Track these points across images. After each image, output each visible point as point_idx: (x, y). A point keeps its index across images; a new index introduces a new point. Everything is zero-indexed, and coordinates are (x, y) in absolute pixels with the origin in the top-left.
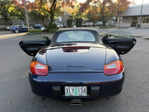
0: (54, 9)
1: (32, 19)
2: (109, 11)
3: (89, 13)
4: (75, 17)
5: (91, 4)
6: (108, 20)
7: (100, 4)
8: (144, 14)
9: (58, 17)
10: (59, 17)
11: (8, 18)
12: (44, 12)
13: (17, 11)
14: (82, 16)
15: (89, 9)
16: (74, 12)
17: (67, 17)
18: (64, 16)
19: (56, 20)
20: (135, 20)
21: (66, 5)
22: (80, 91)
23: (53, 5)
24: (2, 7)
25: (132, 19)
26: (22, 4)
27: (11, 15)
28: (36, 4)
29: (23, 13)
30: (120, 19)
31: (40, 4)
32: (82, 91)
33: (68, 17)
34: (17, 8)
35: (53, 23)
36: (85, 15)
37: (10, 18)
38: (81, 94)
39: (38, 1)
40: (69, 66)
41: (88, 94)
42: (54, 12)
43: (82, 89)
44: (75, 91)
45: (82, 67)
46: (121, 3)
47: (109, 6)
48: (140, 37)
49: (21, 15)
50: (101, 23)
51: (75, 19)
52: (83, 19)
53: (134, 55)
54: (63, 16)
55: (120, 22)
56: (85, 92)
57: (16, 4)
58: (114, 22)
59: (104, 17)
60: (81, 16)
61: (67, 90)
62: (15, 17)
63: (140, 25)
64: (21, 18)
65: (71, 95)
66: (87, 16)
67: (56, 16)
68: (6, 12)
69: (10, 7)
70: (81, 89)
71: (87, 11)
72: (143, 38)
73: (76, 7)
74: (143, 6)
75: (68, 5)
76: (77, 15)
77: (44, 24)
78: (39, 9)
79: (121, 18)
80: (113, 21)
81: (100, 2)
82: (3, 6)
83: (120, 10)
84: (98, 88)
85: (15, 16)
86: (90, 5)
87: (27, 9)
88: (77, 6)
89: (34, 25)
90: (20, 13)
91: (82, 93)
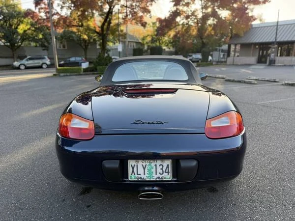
0: (108, 28)
1: (64, 47)
2: (213, 33)
3: (175, 36)
4: (149, 44)
5: (178, 19)
6: (212, 52)
7: (198, 21)
8: (282, 40)
9: (114, 44)
10: (117, 44)
11: (16, 45)
12: (87, 33)
13: (34, 31)
14: (163, 43)
15: (176, 29)
16: (146, 35)
17: (132, 44)
18: (127, 43)
19: (111, 51)
20: (265, 52)
21: (132, 21)
22: (159, 171)
23: (105, 20)
24: (5, 24)
25: (258, 49)
26: (45, 17)
27: (23, 40)
28: (73, 18)
29: (47, 36)
30: (235, 49)
31: (81, 19)
32: (162, 169)
33: (135, 44)
34: (35, 26)
35: (106, 55)
36: (167, 41)
37: (20, 46)
38: (161, 176)
39: (77, 14)
40: (137, 121)
41: (173, 176)
42: (108, 34)
43: (163, 165)
44: (148, 169)
45: (161, 123)
46: (237, 20)
47: (214, 24)
48: (275, 81)
49: (43, 40)
50: (199, 56)
51: (148, 49)
52: (165, 49)
53: (263, 113)
54: (124, 43)
55: (235, 54)
56: (168, 172)
57: (32, 18)
58: (224, 55)
59: (204, 45)
60: (160, 44)
61: (133, 168)
62: (30, 44)
63: (275, 61)
64: (43, 46)
65: (141, 178)
66: (172, 43)
67: (112, 42)
68: (14, 34)
69: (21, 24)
70: (160, 166)
71: (172, 33)
72: (281, 83)
73: (151, 26)
74: (279, 24)
75: (134, 21)
76: (153, 41)
77: (88, 57)
78: (78, 28)
79: (238, 47)
80: (222, 52)
81: (196, 16)
82: (8, 23)
83: (234, 32)
84: (194, 163)
85: (31, 41)
86: (177, 22)
87: (55, 28)
88: (151, 24)
89: (68, 60)
90: (41, 36)
91: (163, 174)
